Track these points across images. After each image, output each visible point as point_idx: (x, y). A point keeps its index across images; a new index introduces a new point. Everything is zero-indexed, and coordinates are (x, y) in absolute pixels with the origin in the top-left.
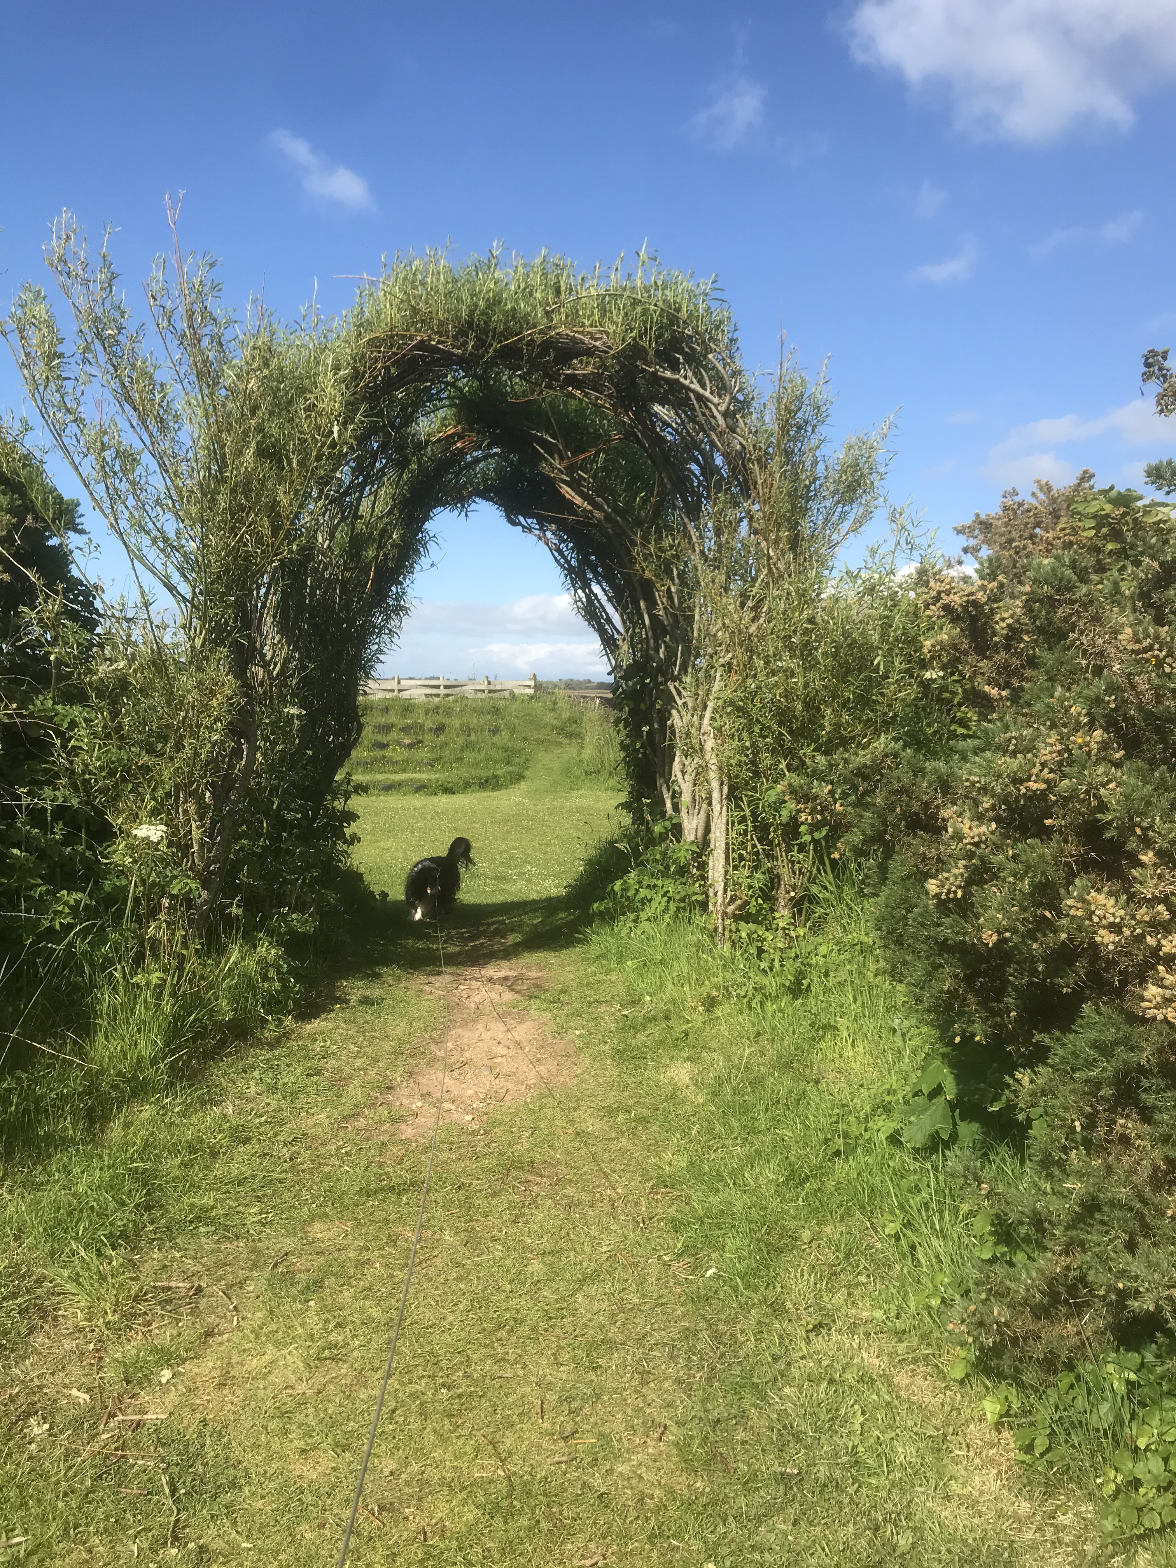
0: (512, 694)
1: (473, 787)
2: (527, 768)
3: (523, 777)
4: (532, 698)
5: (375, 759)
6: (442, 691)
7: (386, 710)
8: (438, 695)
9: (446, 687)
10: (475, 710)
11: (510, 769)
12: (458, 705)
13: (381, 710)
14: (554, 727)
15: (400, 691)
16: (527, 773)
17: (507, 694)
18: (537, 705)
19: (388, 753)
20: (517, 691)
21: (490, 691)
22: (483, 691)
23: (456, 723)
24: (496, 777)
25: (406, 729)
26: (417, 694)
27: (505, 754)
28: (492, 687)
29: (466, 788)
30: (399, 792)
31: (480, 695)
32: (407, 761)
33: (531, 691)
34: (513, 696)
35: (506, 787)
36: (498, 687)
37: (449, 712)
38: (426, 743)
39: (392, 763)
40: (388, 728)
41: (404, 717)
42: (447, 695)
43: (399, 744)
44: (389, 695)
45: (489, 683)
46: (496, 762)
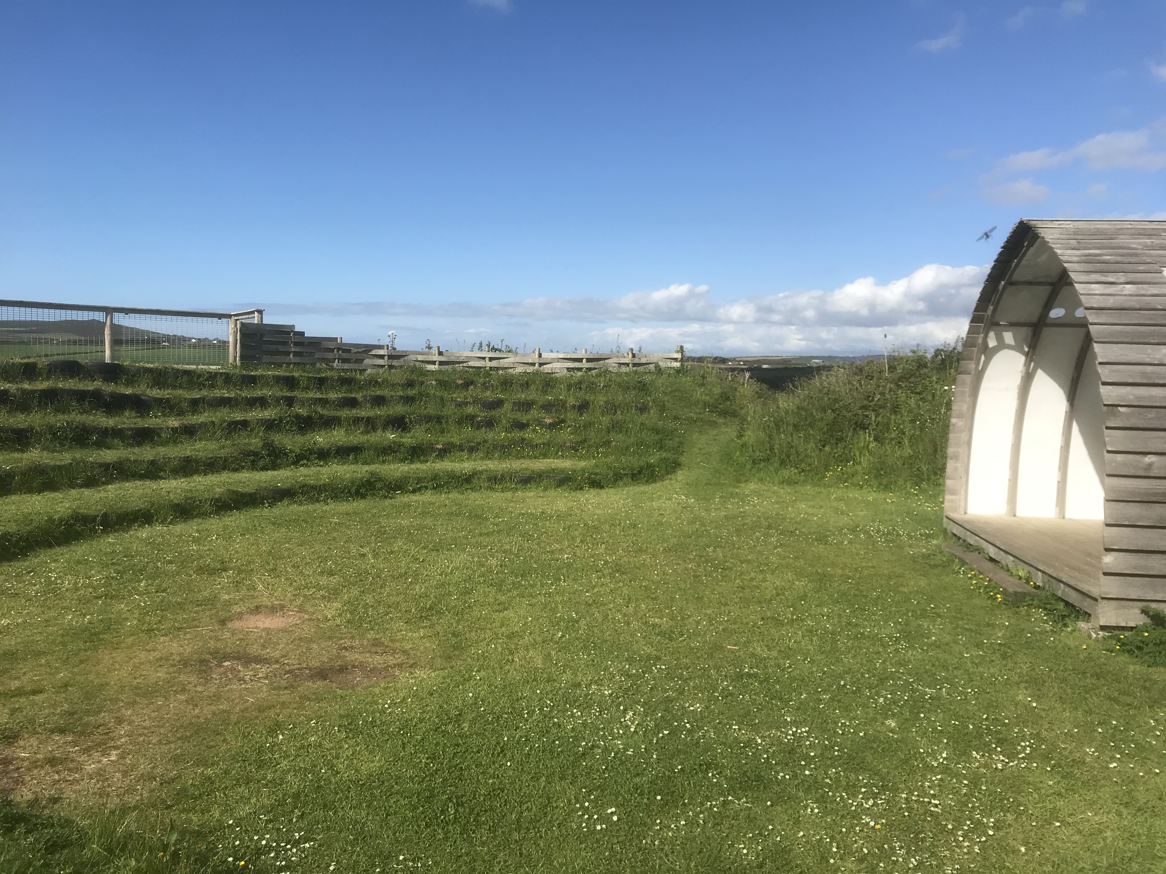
0: (657, 366)
1: (625, 479)
2: (682, 454)
3: (680, 465)
4: (678, 371)
5: (514, 443)
6: (585, 365)
7: (526, 385)
8: (580, 369)
9: (589, 360)
10: (619, 385)
11: (664, 455)
12: (603, 379)
13: (522, 385)
14: (706, 405)
15: (541, 365)
16: (682, 459)
17: (652, 367)
18: (685, 380)
19: (528, 435)
20: (662, 364)
21: (635, 365)
22: (627, 365)
23: (601, 399)
24: (649, 466)
25: (547, 407)
26: (559, 368)
27: (657, 437)
28: (636, 361)
29: (616, 480)
30: (538, 485)
31: (624, 369)
32: (547, 444)
33: (678, 364)
34: (659, 370)
35: (662, 478)
36: (643, 361)
37: (592, 387)
38: (569, 423)
39: (532, 446)
40: (527, 406)
41: (545, 392)
42: (590, 369)
43: (540, 423)
44: (530, 369)
45: (634, 356)
46: (648, 446)
